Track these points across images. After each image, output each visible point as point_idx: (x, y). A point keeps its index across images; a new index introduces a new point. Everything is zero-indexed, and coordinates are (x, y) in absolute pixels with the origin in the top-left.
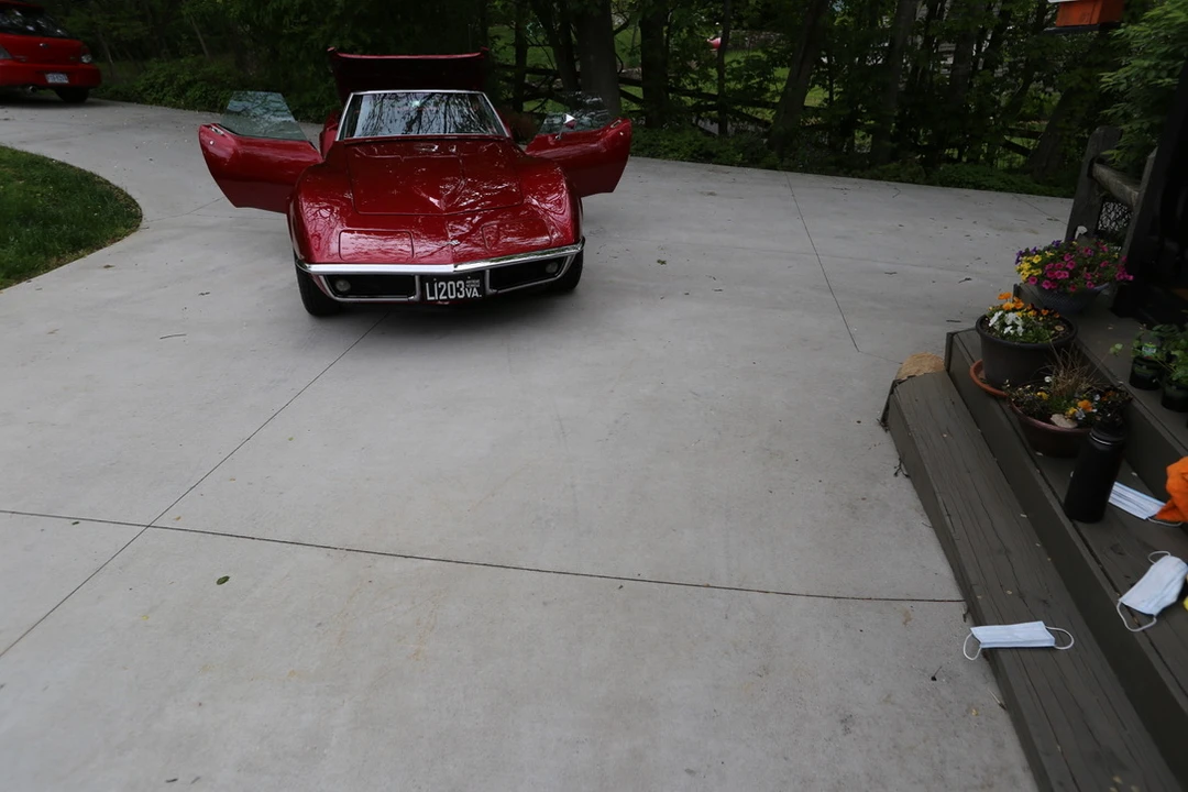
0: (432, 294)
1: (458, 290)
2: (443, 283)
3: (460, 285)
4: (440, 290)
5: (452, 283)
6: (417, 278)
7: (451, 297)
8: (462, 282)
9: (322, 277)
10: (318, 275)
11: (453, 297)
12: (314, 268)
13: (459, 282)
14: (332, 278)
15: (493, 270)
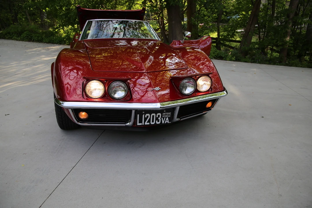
0: (141, 121)
1: (157, 119)
2: (149, 115)
3: (159, 116)
4: (145, 119)
5: (154, 114)
6: (133, 112)
7: (152, 123)
8: (160, 114)
9: (70, 111)
10: (67, 109)
11: (153, 123)
12: (66, 104)
13: (158, 114)
14: (77, 111)
15: (182, 107)
